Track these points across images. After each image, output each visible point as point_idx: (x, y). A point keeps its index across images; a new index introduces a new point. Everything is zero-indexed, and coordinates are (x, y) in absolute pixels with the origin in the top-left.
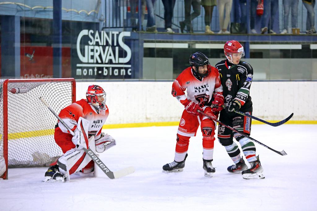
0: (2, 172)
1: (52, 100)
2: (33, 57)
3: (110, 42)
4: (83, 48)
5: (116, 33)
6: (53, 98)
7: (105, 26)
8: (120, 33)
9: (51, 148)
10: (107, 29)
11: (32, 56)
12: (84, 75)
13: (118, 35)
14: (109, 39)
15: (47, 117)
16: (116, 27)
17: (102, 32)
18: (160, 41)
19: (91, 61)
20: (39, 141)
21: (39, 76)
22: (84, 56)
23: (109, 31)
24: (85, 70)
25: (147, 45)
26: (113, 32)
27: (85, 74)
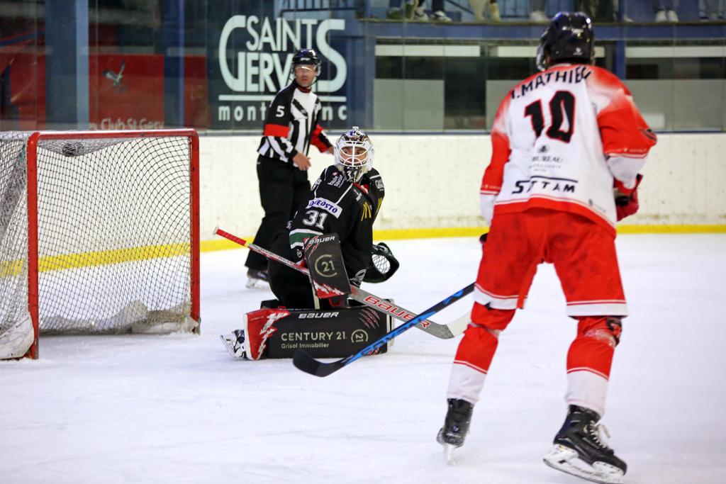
0: (26, 346)
1: (145, 180)
2: (121, 80)
3: (297, 44)
4: (233, 57)
5: (310, 22)
6: (148, 175)
7: (286, 8)
8: (320, 22)
9: (143, 290)
10: (291, 14)
11: (120, 76)
12: (235, 121)
13: (315, 28)
14: (296, 37)
15: (134, 219)
16: (313, 9)
17: (278, 20)
18: (416, 40)
19: (253, 87)
20: (115, 274)
21: (135, 123)
22: (236, 76)
23: (295, 17)
24: (239, 109)
25: (383, 51)
26: (305, 21)
27: (239, 118)
